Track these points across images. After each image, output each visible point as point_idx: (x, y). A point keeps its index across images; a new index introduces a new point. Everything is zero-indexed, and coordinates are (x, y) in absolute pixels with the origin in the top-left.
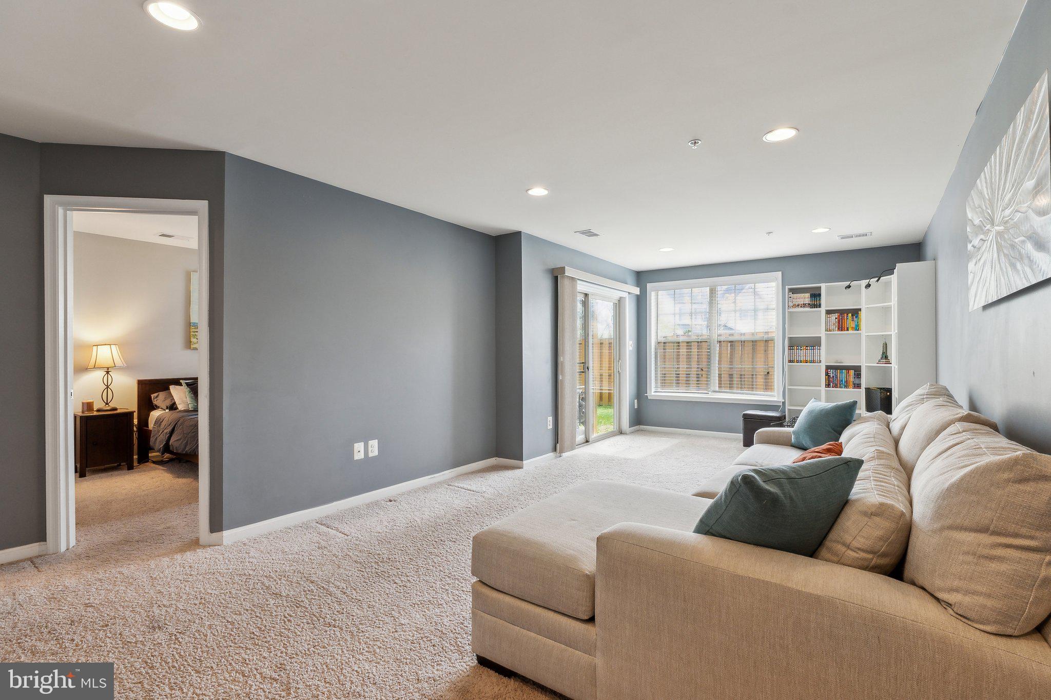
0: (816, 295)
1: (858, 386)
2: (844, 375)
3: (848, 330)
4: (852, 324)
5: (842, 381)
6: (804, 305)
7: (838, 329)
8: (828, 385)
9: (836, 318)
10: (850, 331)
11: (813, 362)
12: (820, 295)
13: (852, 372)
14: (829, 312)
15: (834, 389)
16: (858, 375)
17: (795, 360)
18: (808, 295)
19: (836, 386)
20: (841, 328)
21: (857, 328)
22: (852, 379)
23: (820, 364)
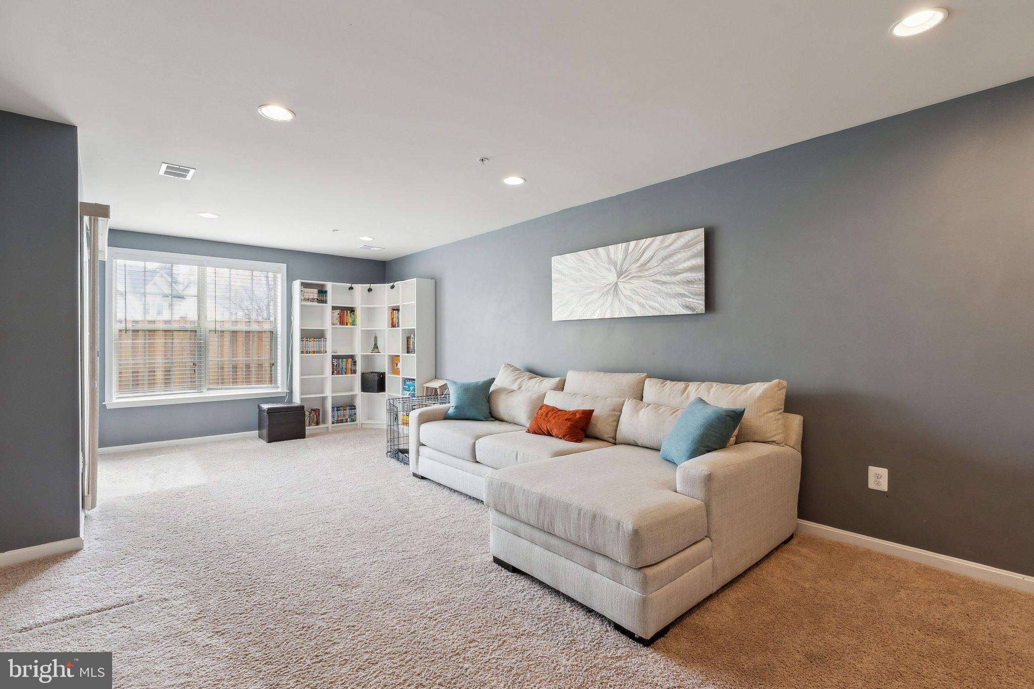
0: (322, 292)
1: (354, 372)
2: (344, 363)
3: (347, 325)
4: (350, 320)
5: (343, 368)
6: (313, 300)
7: (340, 323)
8: (333, 373)
9: (338, 314)
10: (349, 326)
11: (319, 352)
12: (326, 292)
13: (350, 360)
14: (334, 308)
15: (337, 376)
16: (354, 363)
17: (305, 352)
18: (316, 291)
19: (338, 374)
20: (342, 322)
21: (353, 323)
22: (349, 366)
23: (325, 354)
